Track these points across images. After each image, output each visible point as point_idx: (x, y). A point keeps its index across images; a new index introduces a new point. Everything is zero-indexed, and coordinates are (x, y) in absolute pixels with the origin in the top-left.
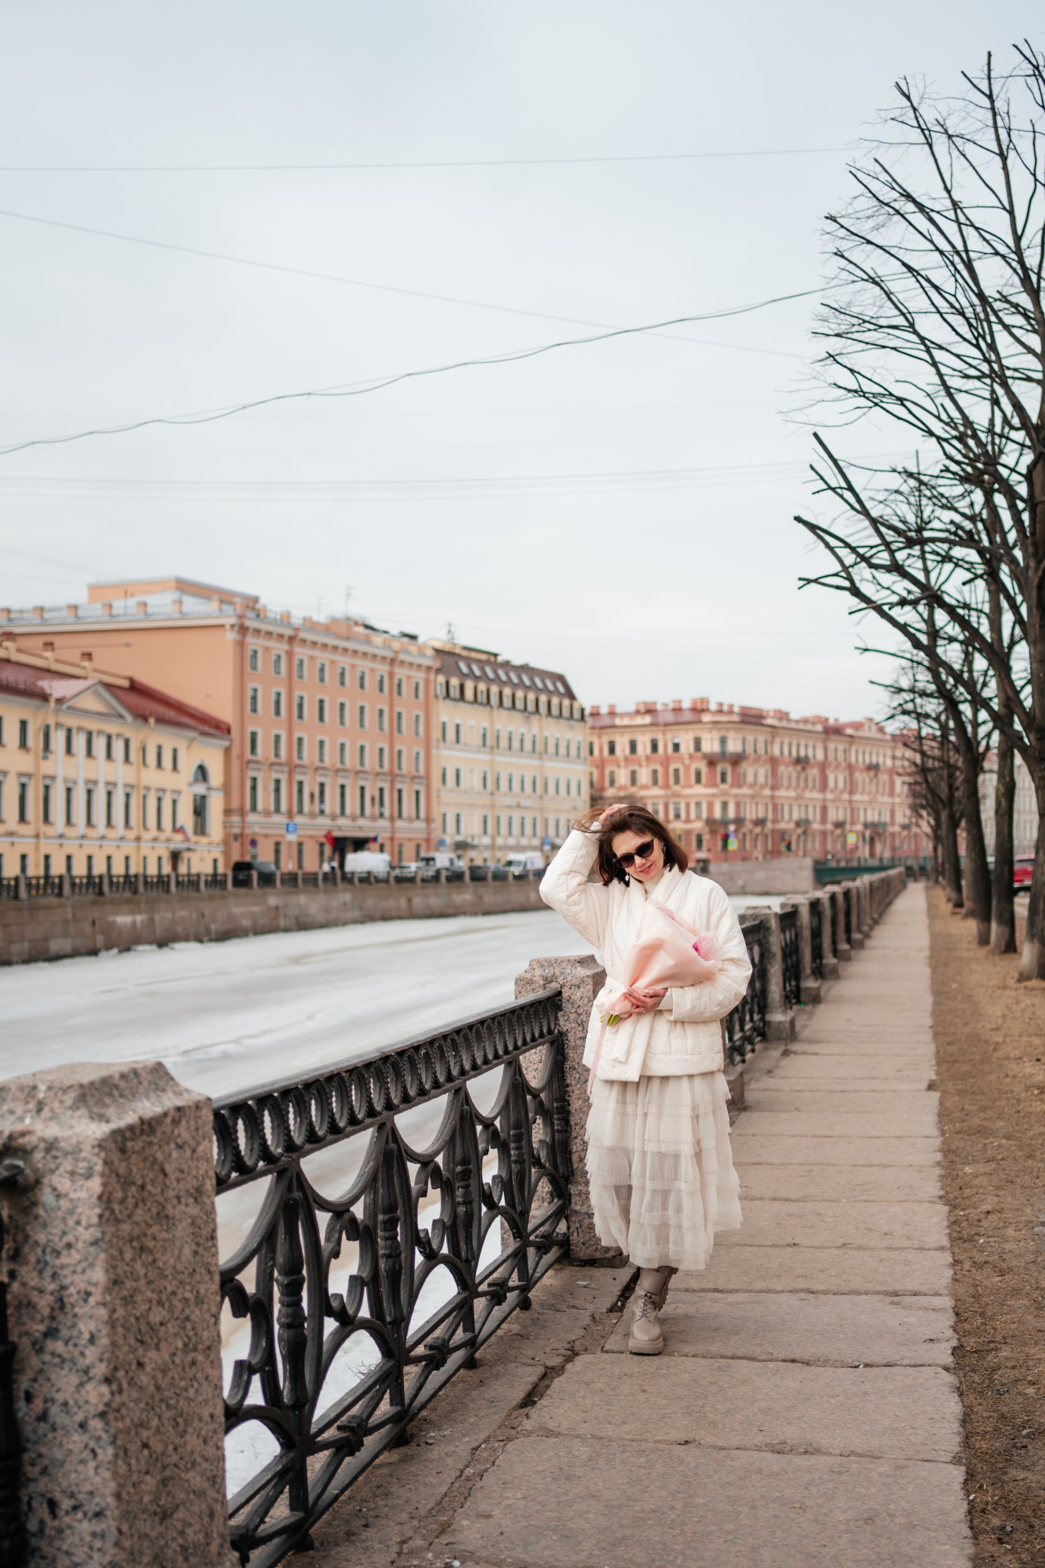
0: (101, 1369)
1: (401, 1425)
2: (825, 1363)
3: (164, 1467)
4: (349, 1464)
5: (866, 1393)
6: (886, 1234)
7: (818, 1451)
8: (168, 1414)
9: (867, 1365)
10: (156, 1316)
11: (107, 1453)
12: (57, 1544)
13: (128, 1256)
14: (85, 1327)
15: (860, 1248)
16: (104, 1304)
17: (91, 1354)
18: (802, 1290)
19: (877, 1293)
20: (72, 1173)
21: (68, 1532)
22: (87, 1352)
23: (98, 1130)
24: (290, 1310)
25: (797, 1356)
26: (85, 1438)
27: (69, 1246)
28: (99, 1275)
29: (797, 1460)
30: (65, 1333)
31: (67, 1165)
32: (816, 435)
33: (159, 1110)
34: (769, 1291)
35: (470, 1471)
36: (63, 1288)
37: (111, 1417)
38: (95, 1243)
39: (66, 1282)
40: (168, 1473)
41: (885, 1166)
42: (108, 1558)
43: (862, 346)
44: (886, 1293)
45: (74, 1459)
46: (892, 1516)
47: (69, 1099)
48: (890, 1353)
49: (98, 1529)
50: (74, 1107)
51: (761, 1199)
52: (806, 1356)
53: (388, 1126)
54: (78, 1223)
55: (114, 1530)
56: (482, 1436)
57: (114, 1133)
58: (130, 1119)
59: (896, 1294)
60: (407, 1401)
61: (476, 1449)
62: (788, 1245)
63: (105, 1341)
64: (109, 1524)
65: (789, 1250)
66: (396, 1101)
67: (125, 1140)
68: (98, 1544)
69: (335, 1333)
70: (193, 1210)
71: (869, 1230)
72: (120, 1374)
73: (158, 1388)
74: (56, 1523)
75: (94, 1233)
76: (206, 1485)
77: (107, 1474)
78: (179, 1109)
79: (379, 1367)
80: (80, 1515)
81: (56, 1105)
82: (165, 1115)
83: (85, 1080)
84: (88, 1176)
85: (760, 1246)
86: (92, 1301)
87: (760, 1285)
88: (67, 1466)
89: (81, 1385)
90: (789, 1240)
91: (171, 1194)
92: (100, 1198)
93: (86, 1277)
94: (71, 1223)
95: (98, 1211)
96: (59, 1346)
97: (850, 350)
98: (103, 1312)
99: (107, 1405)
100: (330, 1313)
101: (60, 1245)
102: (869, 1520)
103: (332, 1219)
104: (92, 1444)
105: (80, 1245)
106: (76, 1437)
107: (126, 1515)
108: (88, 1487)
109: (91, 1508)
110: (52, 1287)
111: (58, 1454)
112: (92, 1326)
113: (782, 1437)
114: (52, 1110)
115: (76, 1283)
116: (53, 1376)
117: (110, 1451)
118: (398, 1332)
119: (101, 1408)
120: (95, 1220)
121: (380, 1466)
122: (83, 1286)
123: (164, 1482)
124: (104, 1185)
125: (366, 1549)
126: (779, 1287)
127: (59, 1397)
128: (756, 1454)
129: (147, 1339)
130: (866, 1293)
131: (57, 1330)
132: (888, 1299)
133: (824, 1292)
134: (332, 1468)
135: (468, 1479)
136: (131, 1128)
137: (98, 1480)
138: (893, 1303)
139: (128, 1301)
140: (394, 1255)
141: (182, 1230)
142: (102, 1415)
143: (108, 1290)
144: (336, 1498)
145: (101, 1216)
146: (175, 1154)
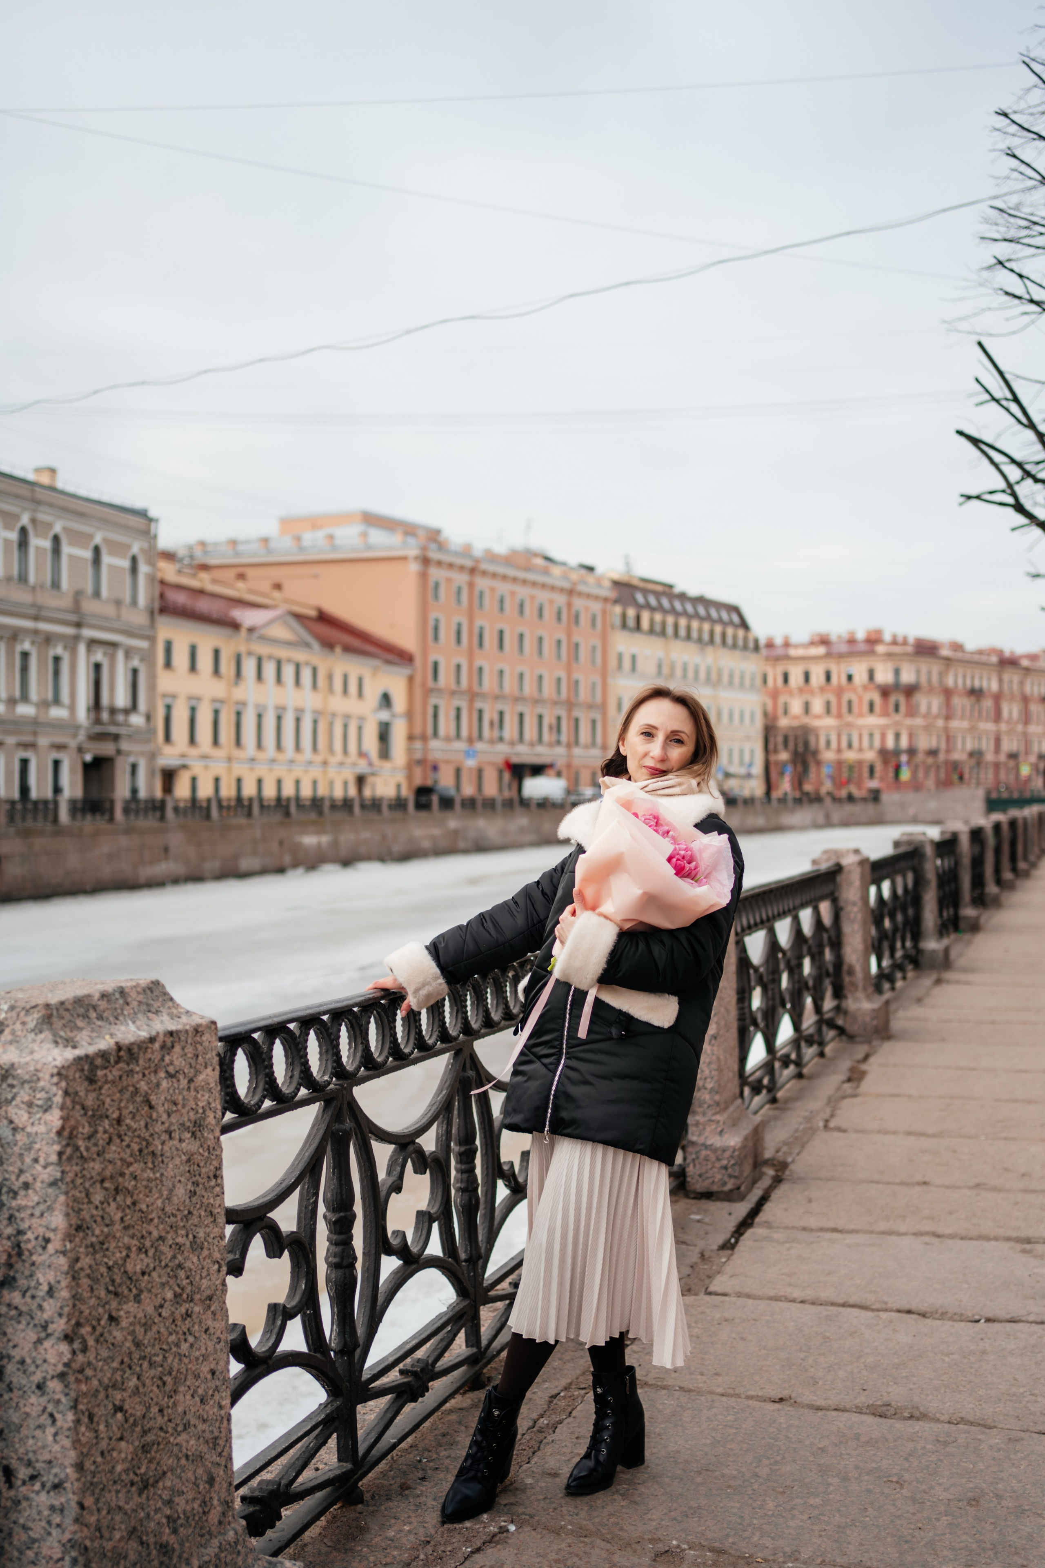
0: (60, 1326)
1: (477, 1368)
2: (943, 1315)
3: (145, 1433)
4: (410, 1411)
5: (984, 1352)
6: (1023, 1175)
7: (923, 1417)
8: (149, 1373)
9: (988, 1320)
10: (136, 1265)
11: (67, 1419)
12: (13, 1516)
13: (97, 1198)
14: (44, 1277)
15: (996, 1189)
16: (64, 1253)
17: (50, 1307)
18: (927, 1233)
19: (1008, 1239)
20: (30, 1105)
21: (24, 1504)
22: (45, 1305)
23: (61, 1056)
24: (338, 1249)
25: (913, 1307)
26: (43, 1400)
27: (26, 1186)
28: (58, 1220)
29: (899, 1425)
30: (22, 1282)
31: (24, 1095)
32: (980, 344)
33: (144, 1034)
34: (891, 1233)
35: (544, 1421)
36: (20, 1232)
37: (71, 1378)
38: (54, 1184)
39: (24, 1226)
40: (150, 1437)
41: (1030, 1102)
42: (67, 1536)
43: (1032, 251)
44: (1018, 1240)
45: (32, 1423)
46: (999, 1497)
47: (32, 1020)
48: (1015, 1308)
49: (57, 1503)
50: (37, 1030)
51: (895, 1133)
52: (923, 1308)
53: (466, 1053)
54: (36, 1160)
55: (73, 1504)
56: (564, 1382)
57: (79, 1059)
58: (105, 1043)
59: (1028, 1241)
60: (484, 1342)
61: (554, 1396)
62: (918, 1184)
63: (65, 1294)
64: (69, 1498)
65: (918, 1189)
66: (475, 1025)
67: (94, 1068)
68: (57, 1519)
69: (396, 1272)
70: (190, 1145)
71: (1006, 1170)
72: (85, 1330)
73: (138, 1344)
74: (12, 1493)
75: (54, 1172)
76: (204, 1448)
77: (67, 1443)
78: (171, 1033)
79: (451, 1307)
80: (37, 1486)
81: (18, 1026)
82: (152, 1040)
83: (53, 1000)
84: (47, 1110)
85: (888, 1183)
86: (51, 1248)
87: (883, 1226)
88: (24, 1431)
89: (39, 1341)
90: (919, 1178)
91: (159, 1128)
92: (59, 1133)
93: (44, 1222)
94: (28, 1160)
95: (57, 1148)
96: (16, 1298)
97: (1020, 255)
98: (62, 1261)
99: (66, 1365)
100: (390, 1252)
101: (16, 1185)
102: (974, 1501)
103: (395, 1151)
104: (50, 1408)
105: (38, 1185)
106: (33, 1399)
107: (89, 1487)
108: (47, 1456)
109: (50, 1479)
110: (9, 1231)
111: (15, 1418)
112: (51, 1276)
113: (886, 1399)
114: (13, 1033)
115: (35, 1228)
116: (9, 1331)
117: (70, 1417)
118: (475, 1270)
119: (60, 1368)
120: (54, 1158)
121: (451, 1411)
122: (41, 1231)
123: (145, 1448)
124: (65, 1119)
125: (418, 1506)
126: (903, 1229)
127: (16, 1354)
128: (855, 1417)
129: (124, 1290)
130: (996, 1239)
131: (14, 1279)
132: (1019, 1247)
133: (951, 1237)
134: (389, 1415)
135: (540, 1431)
136: (103, 1055)
137: (56, 1448)
138: (1024, 1251)
139: (98, 1248)
140: (469, 1187)
141: (174, 1168)
142: (62, 1376)
143: (69, 1237)
144: (394, 1447)
145: (60, 1154)
146: (164, 1084)
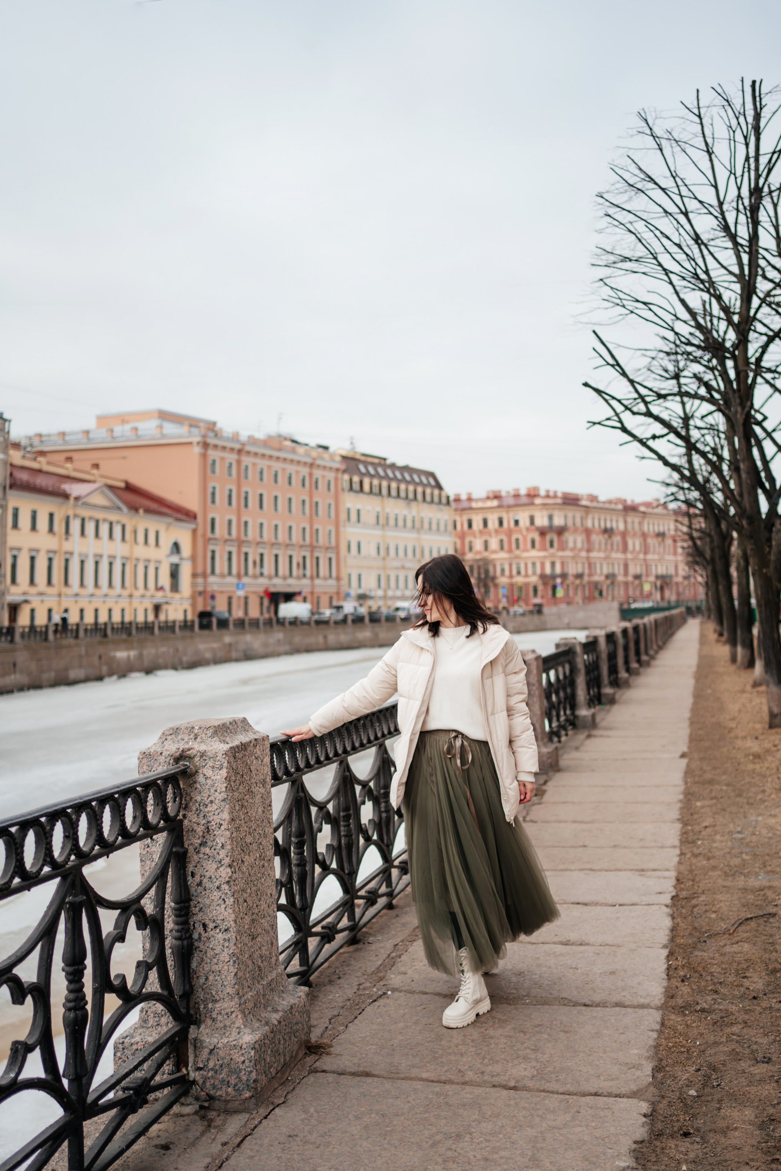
0: (227, 861)
1: (354, 932)
2: (596, 904)
3: (253, 914)
4: (328, 948)
5: (618, 918)
6: (641, 840)
7: (587, 944)
8: (254, 888)
9: (620, 905)
10: (249, 839)
11: (230, 901)
12: (207, 945)
13: (237, 808)
14: (220, 841)
15: (625, 847)
16: (228, 830)
17: (223, 853)
18: (587, 869)
19: (632, 870)
20: (213, 767)
21: (212, 939)
22: (221, 852)
23: (226, 747)
24: (299, 857)
25: (580, 901)
26: (220, 894)
27: (212, 802)
28: (226, 816)
29: (575, 948)
30: (210, 844)
31: (210, 763)
32: (594, 332)
33: (248, 740)
34: (566, 870)
35: (394, 954)
36: (208, 822)
37: (232, 883)
38: (224, 800)
39: (210, 819)
40: (254, 917)
41: (646, 803)
42: (231, 951)
43: (624, 272)
44: (637, 870)
45: (215, 904)
46: (625, 971)
47: (210, 733)
48: (635, 899)
49: (227, 937)
50: (212, 737)
51: (565, 822)
52: (585, 901)
53: (345, 762)
54: (216, 791)
55: (234, 937)
56: (399, 940)
57: (231, 748)
58: (236, 743)
59: (643, 870)
60: (357, 920)
61: (396, 945)
62: (581, 846)
63: (229, 847)
64: (232, 935)
65: (581, 849)
66: (349, 749)
67: (235, 752)
68: (226, 944)
69: (320, 874)
70: (262, 790)
71: (631, 838)
72: (235, 864)
73: (250, 875)
74: (207, 934)
75: (224, 795)
76: (269, 928)
77: (231, 911)
78: (256, 740)
79: (341, 899)
80: (218, 931)
81: (203, 735)
82: (251, 742)
83: (216, 724)
84: (221, 769)
85: (563, 847)
86: (222, 828)
87: (561, 867)
88: (211, 908)
89: (218, 868)
90: (581, 844)
91: (253, 781)
92: (226, 779)
93: (219, 817)
94: (212, 791)
95: (225, 785)
96: (207, 850)
97: (616, 274)
98: (228, 833)
99: (230, 877)
100: (318, 862)
101: (207, 802)
102: (613, 973)
103: (318, 811)
104: (223, 897)
105: (217, 801)
106: (215, 893)
107: (238, 931)
108: (222, 918)
109: (223, 927)
110: (204, 822)
111: (207, 902)
112: (223, 840)
113: (568, 938)
114: (202, 738)
115: (215, 820)
116: (204, 864)
117: (232, 900)
118: (351, 879)
119: (227, 879)
120: (224, 789)
121: (344, 953)
122: (218, 821)
123: (253, 921)
124: (228, 773)
125: (340, 988)
126: (573, 868)
127: (208, 874)
128: (553, 946)
129: (245, 849)
130: (625, 870)
131: (206, 842)
132: (638, 873)
133: (600, 870)
134: (320, 947)
135: (393, 958)
136: (238, 747)
137: (226, 913)
138: (640, 875)
139: (238, 829)
140: (349, 835)
141: (258, 799)
142: (228, 882)
143: (229, 823)
144: (322, 964)
145: (226, 787)
146: (255, 762)
